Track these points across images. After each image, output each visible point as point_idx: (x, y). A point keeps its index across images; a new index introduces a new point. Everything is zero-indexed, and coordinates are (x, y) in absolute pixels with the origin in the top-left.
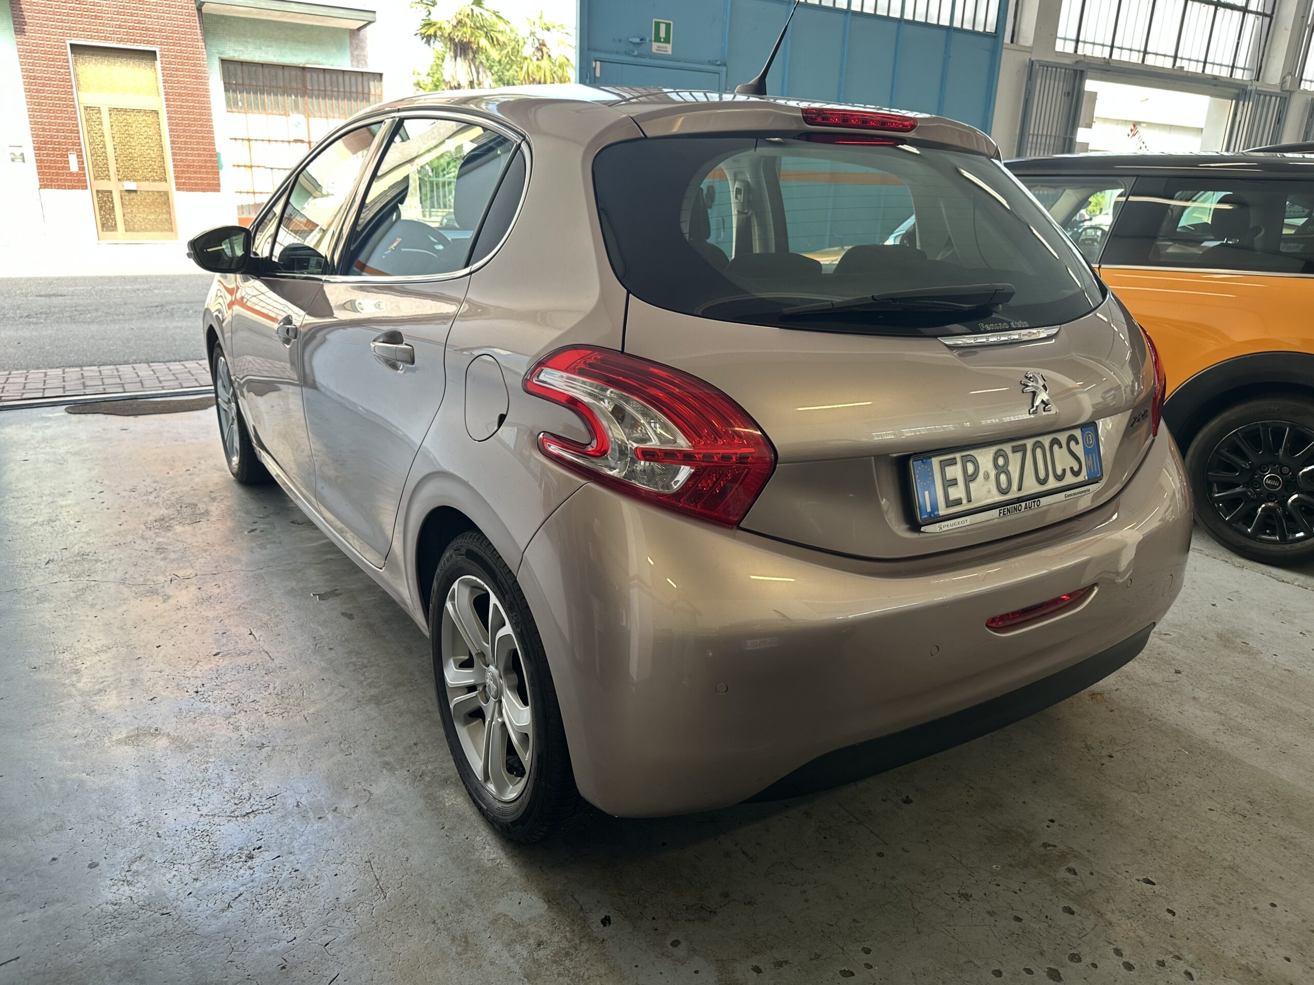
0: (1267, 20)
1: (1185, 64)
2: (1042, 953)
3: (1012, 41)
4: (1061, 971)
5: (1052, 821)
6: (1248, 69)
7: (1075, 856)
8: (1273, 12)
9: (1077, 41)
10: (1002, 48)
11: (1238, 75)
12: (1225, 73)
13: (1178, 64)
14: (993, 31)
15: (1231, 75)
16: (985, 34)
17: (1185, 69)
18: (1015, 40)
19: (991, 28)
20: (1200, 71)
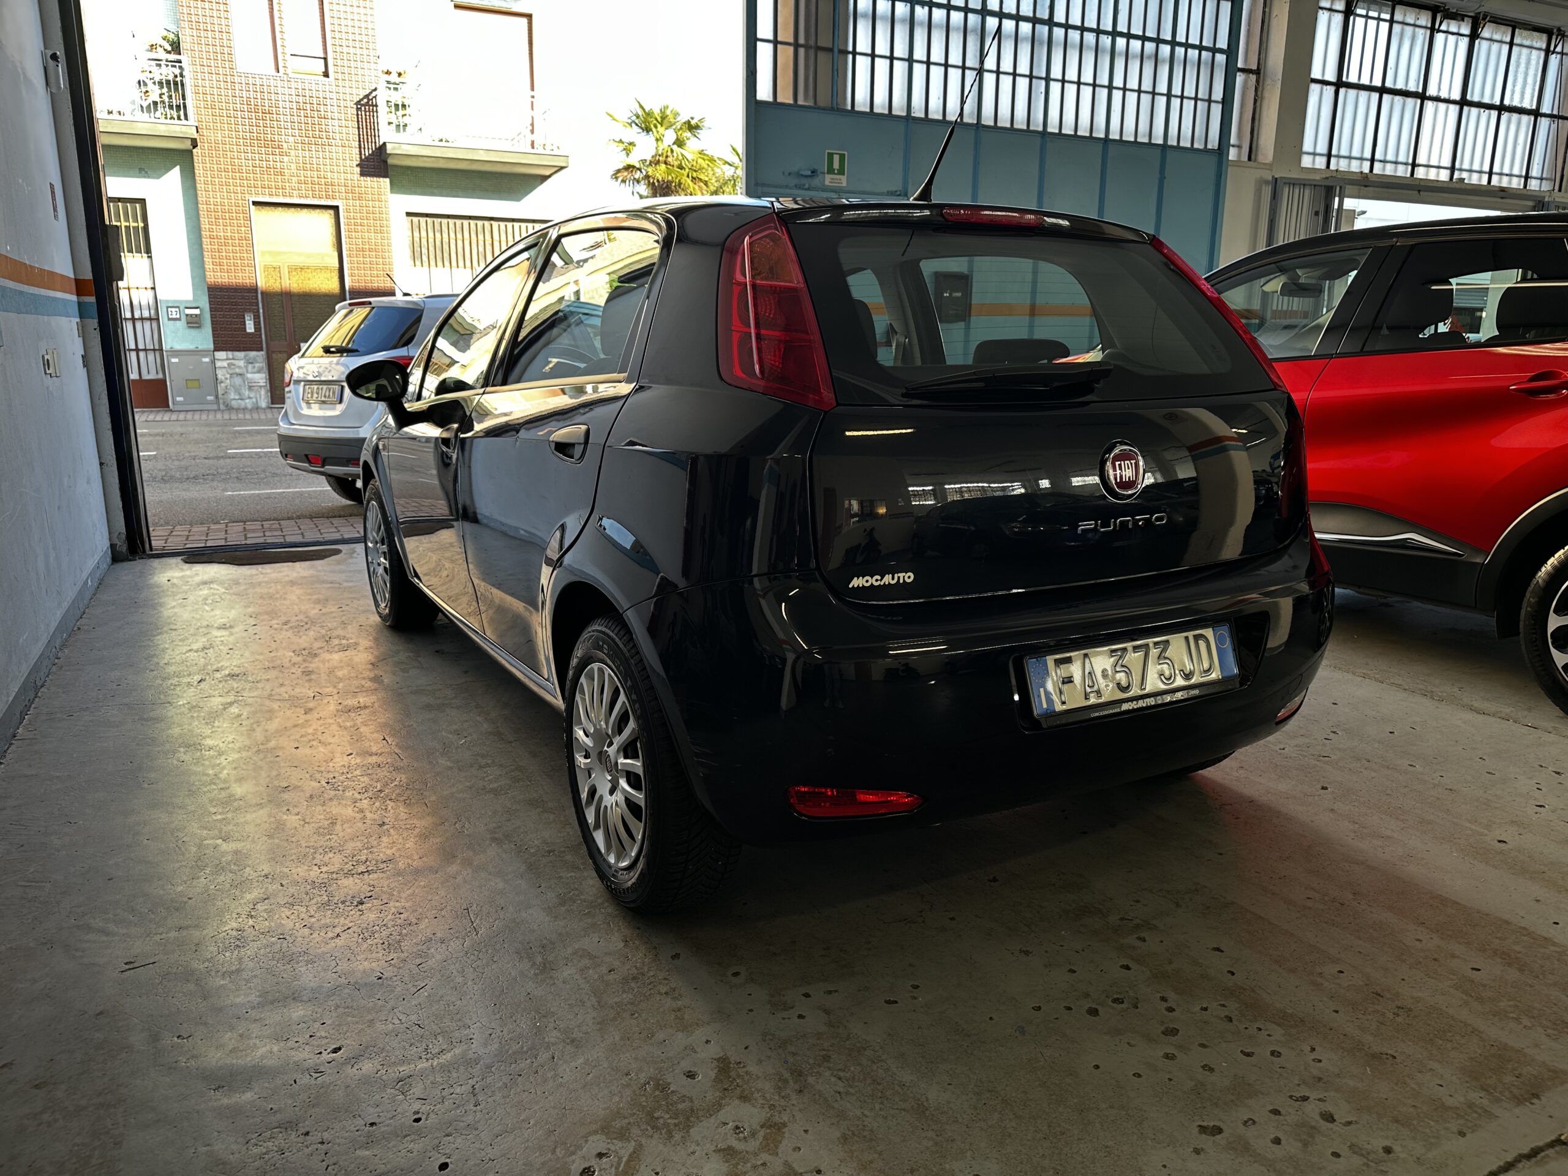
1: (1465, 175)
2: (1087, 996)
3: (1250, 159)
4: (1101, 1010)
5: (1137, 901)
6: (1546, 179)
7: (1150, 929)
9: (1329, 156)
11: (1534, 185)
12: (1516, 183)
13: (1456, 175)
14: (1216, 148)
15: (1525, 186)
16: (1206, 152)
17: (1466, 181)
18: (1253, 157)
19: (1213, 145)
20: (1485, 181)
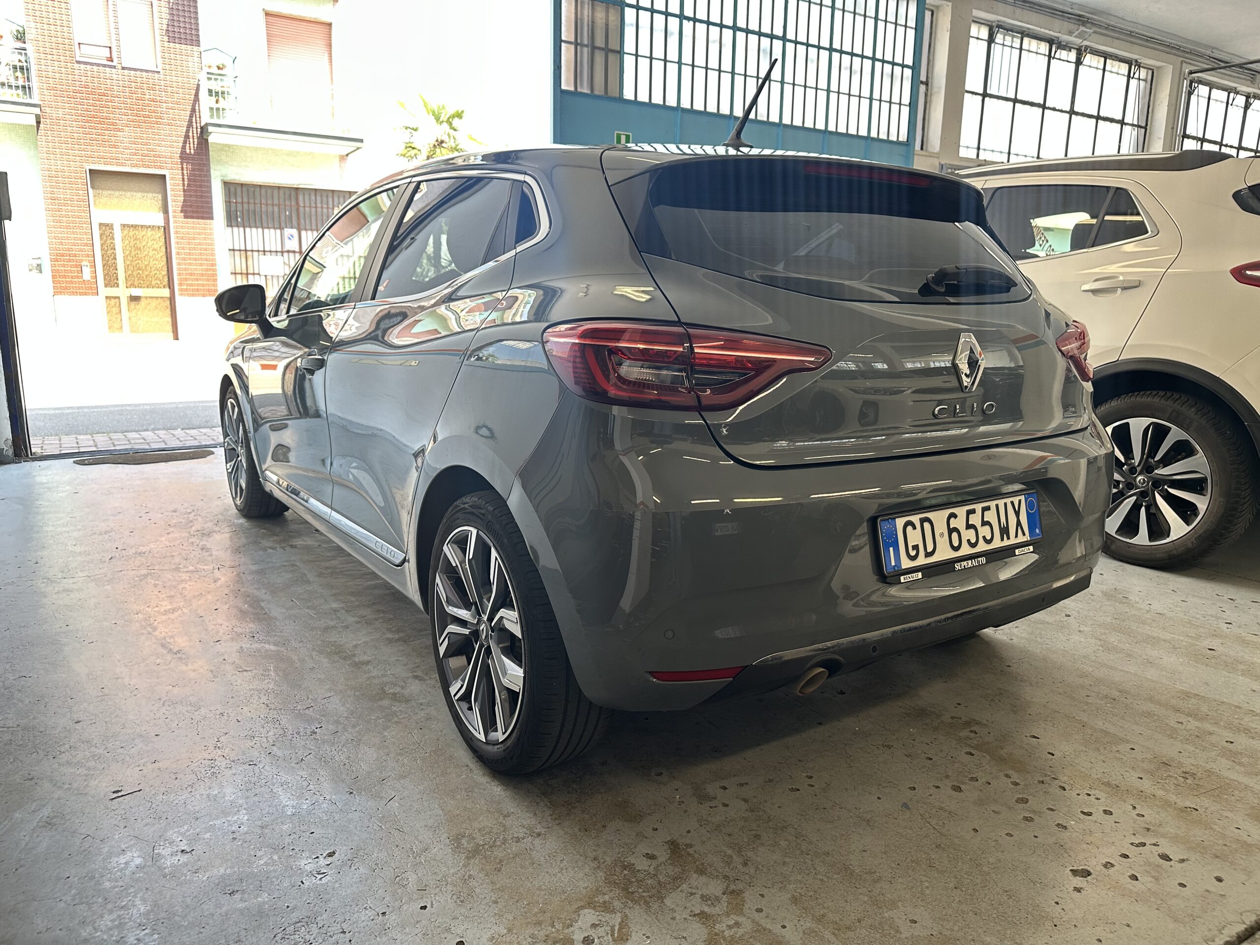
0: (1143, 130)
2: (947, 777)
3: (922, 149)
4: (963, 787)
5: (959, 704)
7: (976, 723)
8: (1147, 125)
9: (979, 148)
10: (914, 154)
14: (905, 140)
16: (898, 143)
18: (924, 148)
19: (903, 137)
